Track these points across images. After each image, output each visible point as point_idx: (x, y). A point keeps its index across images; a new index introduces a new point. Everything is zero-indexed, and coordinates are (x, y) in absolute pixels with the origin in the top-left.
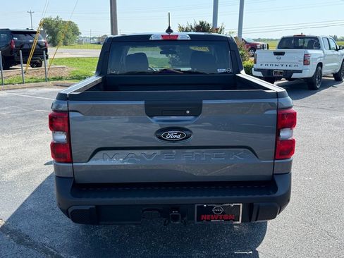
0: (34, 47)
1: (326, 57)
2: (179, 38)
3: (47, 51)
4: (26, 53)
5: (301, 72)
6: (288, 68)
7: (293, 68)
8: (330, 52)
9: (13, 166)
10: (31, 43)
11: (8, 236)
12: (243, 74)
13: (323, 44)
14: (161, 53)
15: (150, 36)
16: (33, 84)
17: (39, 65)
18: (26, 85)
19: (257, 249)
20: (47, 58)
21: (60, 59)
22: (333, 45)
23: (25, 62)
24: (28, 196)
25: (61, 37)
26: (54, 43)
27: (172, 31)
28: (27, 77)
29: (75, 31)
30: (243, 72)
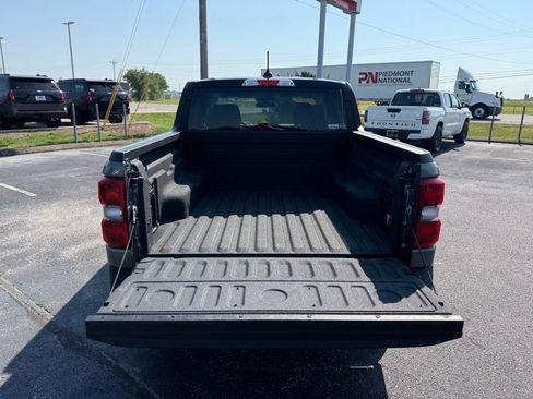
0: (113, 100)
1: (448, 116)
2: (280, 84)
3: (127, 105)
4: (104, 107)
5: (418, 132)
6: (404, 128)
7: (410, 128)
8: (451, 110)
9: (74, 241)
10: (110, 96)
11: (55, 336)
12: (361, 131)
13: (445, 100)
14: (257, 105)
15: (243, 80)
16: (111, 142)
17: (119, 121)
18: (103, 143)
19: (380, 362)
20: (128, 112)
21: (143, 115)
22: (455, 103)
23: (102, 117)
24: (87, 280)
25: (147, 90)
26: (138, 97)
27: (271, 76)
28: (105, 134)
29: (163, 85)
30: (361, 129)
